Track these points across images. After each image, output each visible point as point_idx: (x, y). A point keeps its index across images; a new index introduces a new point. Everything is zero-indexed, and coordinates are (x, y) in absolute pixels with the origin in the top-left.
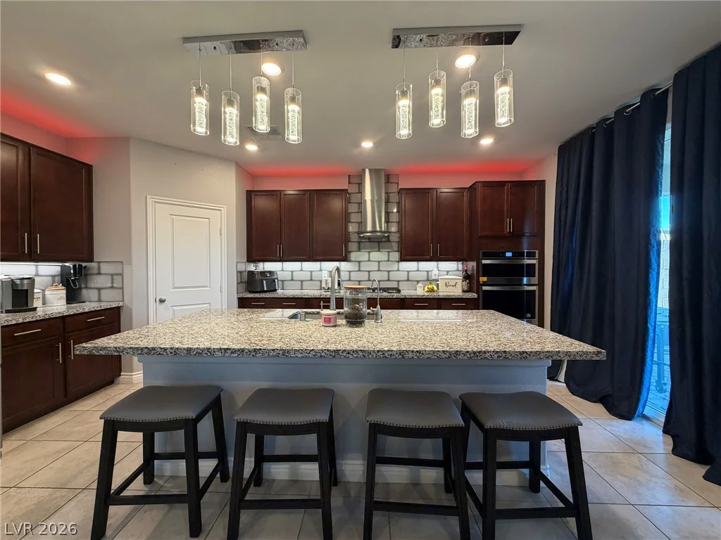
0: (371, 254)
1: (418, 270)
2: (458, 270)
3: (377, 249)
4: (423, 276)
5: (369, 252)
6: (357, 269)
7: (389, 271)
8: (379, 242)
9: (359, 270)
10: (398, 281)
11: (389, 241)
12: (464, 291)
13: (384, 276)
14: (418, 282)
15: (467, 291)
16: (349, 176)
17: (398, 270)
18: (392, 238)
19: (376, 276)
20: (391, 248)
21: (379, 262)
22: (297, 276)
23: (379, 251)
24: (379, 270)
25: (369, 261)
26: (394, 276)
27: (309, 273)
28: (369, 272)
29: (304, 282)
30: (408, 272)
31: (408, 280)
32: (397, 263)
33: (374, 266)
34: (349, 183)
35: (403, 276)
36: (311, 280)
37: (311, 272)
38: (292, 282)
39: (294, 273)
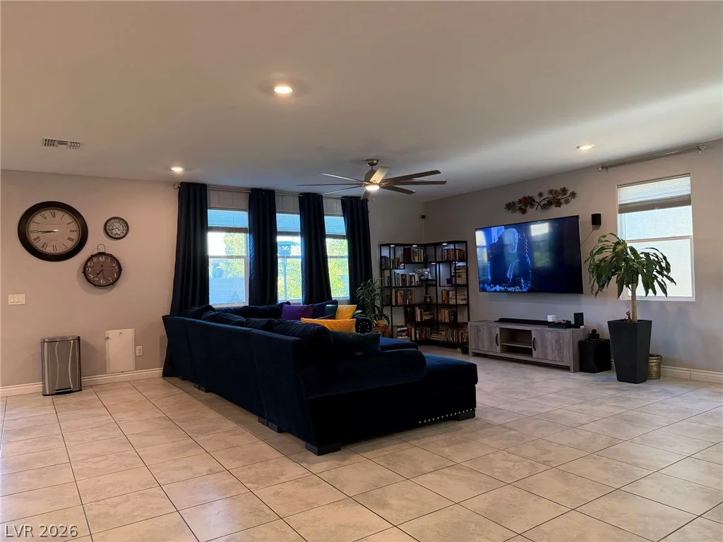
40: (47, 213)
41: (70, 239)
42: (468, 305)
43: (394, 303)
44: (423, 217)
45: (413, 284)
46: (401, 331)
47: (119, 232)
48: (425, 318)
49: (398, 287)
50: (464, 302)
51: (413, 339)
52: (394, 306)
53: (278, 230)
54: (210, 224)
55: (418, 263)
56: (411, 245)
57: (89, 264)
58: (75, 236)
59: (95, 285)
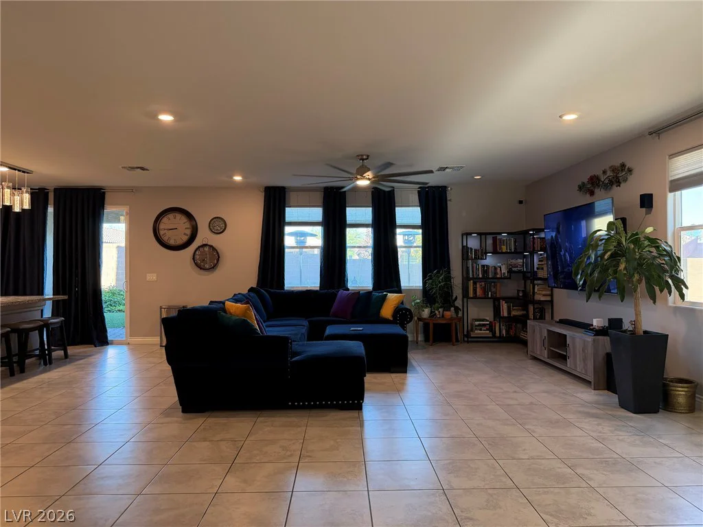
40: (171, 216)
41: (185, 234)
42: (551, 302)
43: (471, 294)
44: (521, 202)
45: (498, 276)
46: (479, 325)
47: (219, 229)
48: (514, 313)
49: (475, 278)
50: (549, 298)
51: (498, 334)
52: (472, 298)
53: (348, 222)
54: (288, 219)
55: (506, 253)
56: (500, 234)
57: (197, 253)
58: (189, 232)
59: (201, 269)
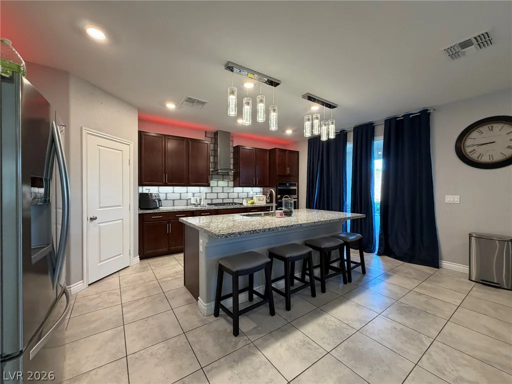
0: (219, 182)
1: (243, 192)
2: (261, 192)
3: (222, 179)
4: (245, 195)
5: (217, 181)
6: (211, 192)
7: (228, 193)
8: (223, 175)
9: (212, 192)
10: (233, 199)
11: (228, 175)
12: (267, 203)
13: (225, 196)
14: (243, 198)
15: (269, 203)
16: (206, 132)
17: (233, 192)
18: (230, 173)
19: (221, 196)
20: (230, 179)
21: (223, 187)
22: (170, 196)
23: (223, 180)
24: (223, 192)
25: (217, 186)
26: (231, 195)
27: (179, 194)
28: (217, 193)
29: (175, 201)
30: (238, 193)
31: (238, 198)
32: (232, 188)
33: (220, 190)
34: (206, 136)
35: (235, 195)
36: (181, 199)
37: (181, 194)
38: (166, 201)
39: (168, 194)
40: (485, 128)
41: (509, 147)
